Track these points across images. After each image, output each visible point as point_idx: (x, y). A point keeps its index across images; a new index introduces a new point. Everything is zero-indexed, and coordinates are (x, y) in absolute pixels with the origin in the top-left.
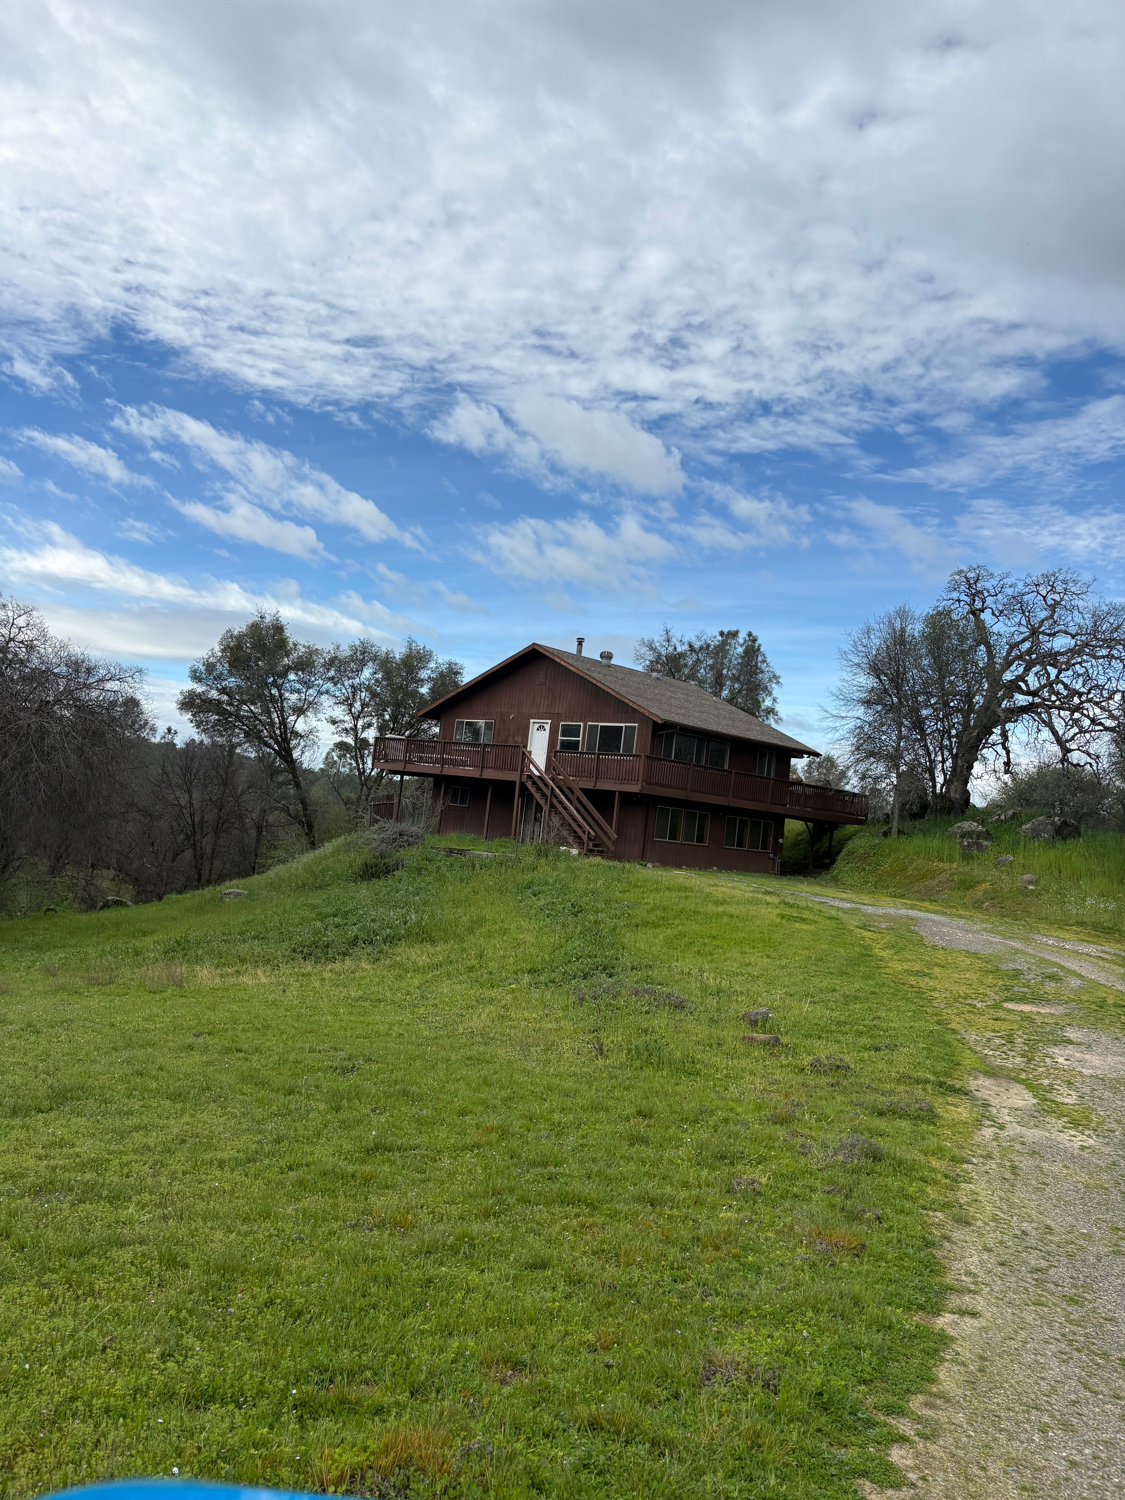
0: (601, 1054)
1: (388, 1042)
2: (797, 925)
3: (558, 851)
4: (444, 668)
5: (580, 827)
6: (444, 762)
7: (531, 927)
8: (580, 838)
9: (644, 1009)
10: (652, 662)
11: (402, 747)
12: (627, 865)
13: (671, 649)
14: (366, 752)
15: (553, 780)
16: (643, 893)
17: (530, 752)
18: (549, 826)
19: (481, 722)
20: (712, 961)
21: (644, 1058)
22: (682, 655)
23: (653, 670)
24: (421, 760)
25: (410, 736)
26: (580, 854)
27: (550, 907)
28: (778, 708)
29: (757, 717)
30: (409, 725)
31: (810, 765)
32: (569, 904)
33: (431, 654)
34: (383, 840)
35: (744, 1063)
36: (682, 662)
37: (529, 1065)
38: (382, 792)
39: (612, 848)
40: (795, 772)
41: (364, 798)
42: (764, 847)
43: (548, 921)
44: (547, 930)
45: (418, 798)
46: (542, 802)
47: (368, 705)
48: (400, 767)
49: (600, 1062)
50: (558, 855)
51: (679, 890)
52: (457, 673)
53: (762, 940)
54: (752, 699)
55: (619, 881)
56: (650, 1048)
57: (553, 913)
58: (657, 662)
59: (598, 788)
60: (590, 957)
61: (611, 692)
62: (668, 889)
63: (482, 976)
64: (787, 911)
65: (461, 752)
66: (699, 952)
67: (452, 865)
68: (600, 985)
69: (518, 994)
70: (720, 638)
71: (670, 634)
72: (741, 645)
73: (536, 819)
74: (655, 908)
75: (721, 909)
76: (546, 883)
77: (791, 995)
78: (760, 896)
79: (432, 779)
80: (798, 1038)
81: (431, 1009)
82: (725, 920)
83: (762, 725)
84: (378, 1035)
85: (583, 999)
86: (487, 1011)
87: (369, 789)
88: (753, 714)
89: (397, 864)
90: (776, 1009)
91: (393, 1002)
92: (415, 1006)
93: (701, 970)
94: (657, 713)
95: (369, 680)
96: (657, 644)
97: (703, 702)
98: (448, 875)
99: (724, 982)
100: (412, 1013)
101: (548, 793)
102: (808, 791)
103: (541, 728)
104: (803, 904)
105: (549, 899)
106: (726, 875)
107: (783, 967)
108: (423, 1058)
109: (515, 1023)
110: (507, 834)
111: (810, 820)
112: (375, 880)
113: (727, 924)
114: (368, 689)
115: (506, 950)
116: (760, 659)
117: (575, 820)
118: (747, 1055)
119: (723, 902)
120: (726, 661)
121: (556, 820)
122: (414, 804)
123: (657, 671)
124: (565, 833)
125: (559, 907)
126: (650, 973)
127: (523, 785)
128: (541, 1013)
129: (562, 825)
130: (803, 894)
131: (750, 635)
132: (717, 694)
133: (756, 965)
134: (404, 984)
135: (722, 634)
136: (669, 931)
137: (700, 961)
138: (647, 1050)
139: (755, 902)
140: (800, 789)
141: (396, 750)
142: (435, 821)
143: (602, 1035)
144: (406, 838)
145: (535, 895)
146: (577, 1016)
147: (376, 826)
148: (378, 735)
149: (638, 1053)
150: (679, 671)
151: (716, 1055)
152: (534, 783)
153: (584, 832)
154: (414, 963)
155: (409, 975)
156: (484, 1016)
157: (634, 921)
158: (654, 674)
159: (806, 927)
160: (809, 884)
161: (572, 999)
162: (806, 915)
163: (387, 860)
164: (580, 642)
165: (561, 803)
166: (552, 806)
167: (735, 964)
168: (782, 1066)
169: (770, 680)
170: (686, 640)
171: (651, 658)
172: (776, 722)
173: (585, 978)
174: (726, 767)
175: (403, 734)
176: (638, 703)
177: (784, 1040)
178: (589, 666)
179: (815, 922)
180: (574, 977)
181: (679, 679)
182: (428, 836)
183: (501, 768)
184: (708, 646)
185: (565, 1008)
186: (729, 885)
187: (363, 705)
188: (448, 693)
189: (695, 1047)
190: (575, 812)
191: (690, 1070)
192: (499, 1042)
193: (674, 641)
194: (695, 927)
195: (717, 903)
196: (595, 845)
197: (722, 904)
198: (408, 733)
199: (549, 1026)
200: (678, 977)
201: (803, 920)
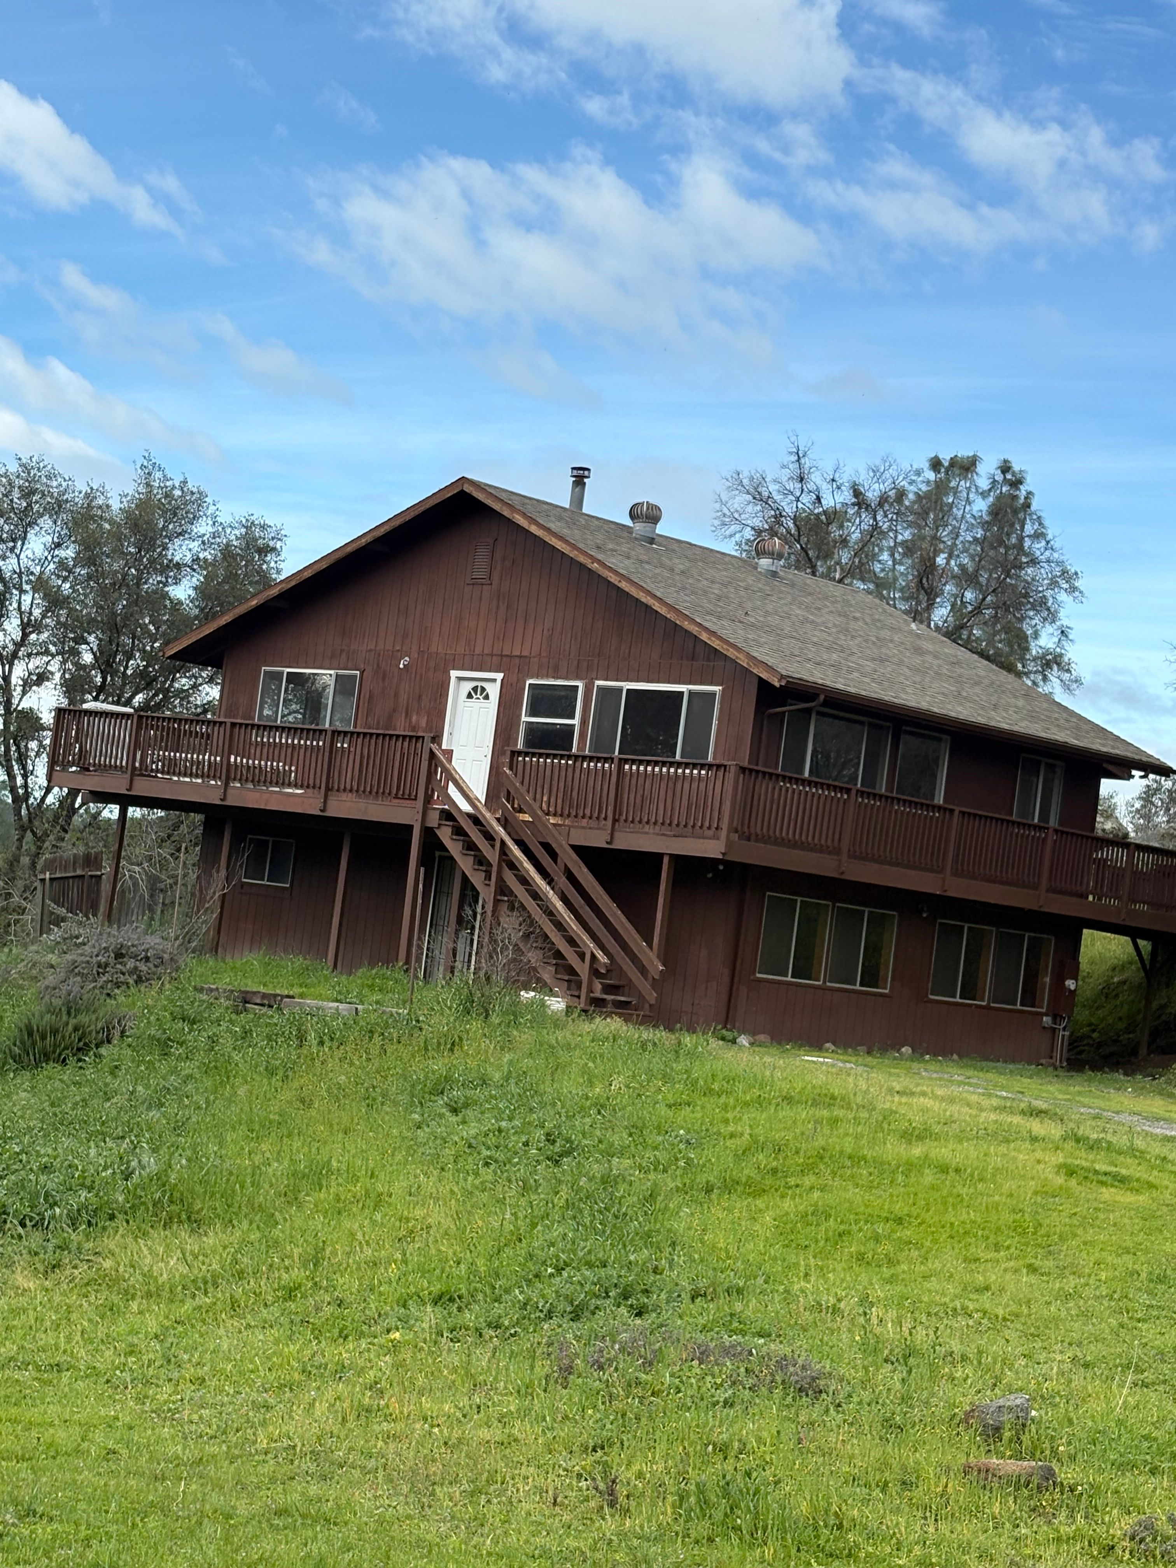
0: (612, 1504)
1: (77, 1470)
2: (1106, 1194)
3: (516, 1003)
4: (234, 536)
5: (572, 941)
6: (229, 774)
7: (444, 1190)
8: (571, 971)
9: (722, 1395)
10: (758, 532)
11: (124, 733)
12: (688, 1040)
13: (807, 499)
14: (33, 745)
15: (505, 822)
16: (725, 1108)
17: (449, 753)
18: (493, 940)
19: (327, 676)
20: (891, 1280)
21: (718, 1515)
22: (834, 516)
23: (760, 553)
24: (171, 767)
25: (145, 706)
26: (569, 1010)
27: (492, 1140)
28: (1072, 653)
29: (1019, 675)
30: (145, 680)
31: (1148, 796)
32: (540, 1134)
33: (200, 498)
34: (73, 969)
35: (966, 1530)
36: (835, 532)
37: (430, 1530)
38: (72, 849)
39: (652, 996)
40: (1109, 815)
41: (25, 860)
42: (1030, 997)
43: (487, 1174)
44: (484, 1197)
45: (163, 865)
46: (477, 879)
47: (38, 627)
48: (118, 784)
49: (610, 1525)
50: (514, 1013)
51: (815, 1104)
52: (265, 550)
53: (1018, 1229)
54: (1007, 629)
55: (666, 1078)
56: (733, 1489)
57: (500, 1156)
58: (773, 533)
59: (619, 845)
60: (590, 1265)
61: (657, 606)
62: (788, 1099)
63: (318, 1309)
64: (1083, 1159)
65: (273, 751)
66: (861, 1257)
67: (246, 1033)
68: (613, 1336)
69: (406, 1354)
70: (931, 476)
71: (806, 462)
72: (984, 495)
73: (460, 920)
74: (755, 1146)
75: (917, 1151)
76: (484, 1082)
77: (1086, 1365)
78: (1017, 1119)
79: (198, 818)
80: (1102, 1472)
81: (188, 1391)
82: (929, 1177)
83: (1030, 694)
84: (54, 1452)
85: (569, 1370)
86: (329, 1395)
87: (39, 840)
88: (1009, 668)
89: (108, 1028)
90: (1049, 1400)
91: (93, 1372)
92: (148, 1383)
93: (865, 1301)
94: (770, 661)
95: (41, 562)
96: (773, 488)
97: (885, 634)
98: (237, 1057)
99: (920, 1332)
100: (141, 1399)
101: (492, 855)
102: (1144, 862)
103: (478, 692)
104: (1122, 1141)
105: (491, 1123)
106: (932, 1067)
107: (1068, 1296)
108: (165, 1512)
109: (400, 1426)
110: (389, 960)
111: (1144, 934)
112: (51, 1068)
113: (933, 1187)
114: (40, 584)
115: (380, 1247)
116: (1029, 529)
117: (559, 926)
118: (975, 1512)
119: (923, 1135)
120: (944, 533)
121: (510, 923)
122: (153, 881)
123: (771, 555)
124: (533, 957)
125: (515, 1142)
126: (738, 1306)
127: (429, 834)
128: (464, 1402)
129: (526, 936)
130: (1124, 1118)
131: (1005, 468)
132: (920, 615)
133: (1002, 1290)
134: (123, 1328)
135: (936, 464)
136: (787, 1205)
137: (864, 1278)
138: (726, 1495)
139: (1004, 1135)
140: (1118, 857)
141: (112, 741)
142: (205, 922)
143: (614, 1456)
144: (131, 964)
145: (455, 1111)
146: (554, 1410)
147: (57, 934)
148: (64, 703)
149: (704, 1503)
150: (828, 555)
151: (898, 1510)
152: (459, 831)
153: (582, 956)
154: (148, 1276)
155: (134, 1306)
156: (320, 1409)
157: (701, 1179)
158: (765, 563)
159: (1128, 1198)
160: (1140, 1091)
161: (542, 1368)
162: (1129, 1168)
163: (84, 1019)
164: (580, 477)
165: (524, 881)
166: (503, 889)
167: (951, 1289)
168: (1059, 1540)
169: (1054, 583)
170: (845, 478)
171: (757, 523)
172: (1066, 687)
173: (576, 1316)
174: (940, 799)
175: (128, 703)
176: (722, 633)
177: (1066, 1474)
178: (600, 538)
179: (1151, 1186)
180: (549, 1316)
181: (827, 576)
182: (187, 960)
183: (378, 793)
184: (901, 494)
185: (525, 1391)
186: (940, 1092)
187: (27, 627)
188: (243, 599)
189: (847, 1490)
190: (559, 905)
191: (830, 1547)
192: (357, 1473)
193: (816, 479)
194: (854, 1194)
195: (909, 1136)
196: (608, 989)
197: (920, 1138)
198: (139, 698)
199: (484, 1434)
200: (807, 1317)
201: (1121, 1181)
